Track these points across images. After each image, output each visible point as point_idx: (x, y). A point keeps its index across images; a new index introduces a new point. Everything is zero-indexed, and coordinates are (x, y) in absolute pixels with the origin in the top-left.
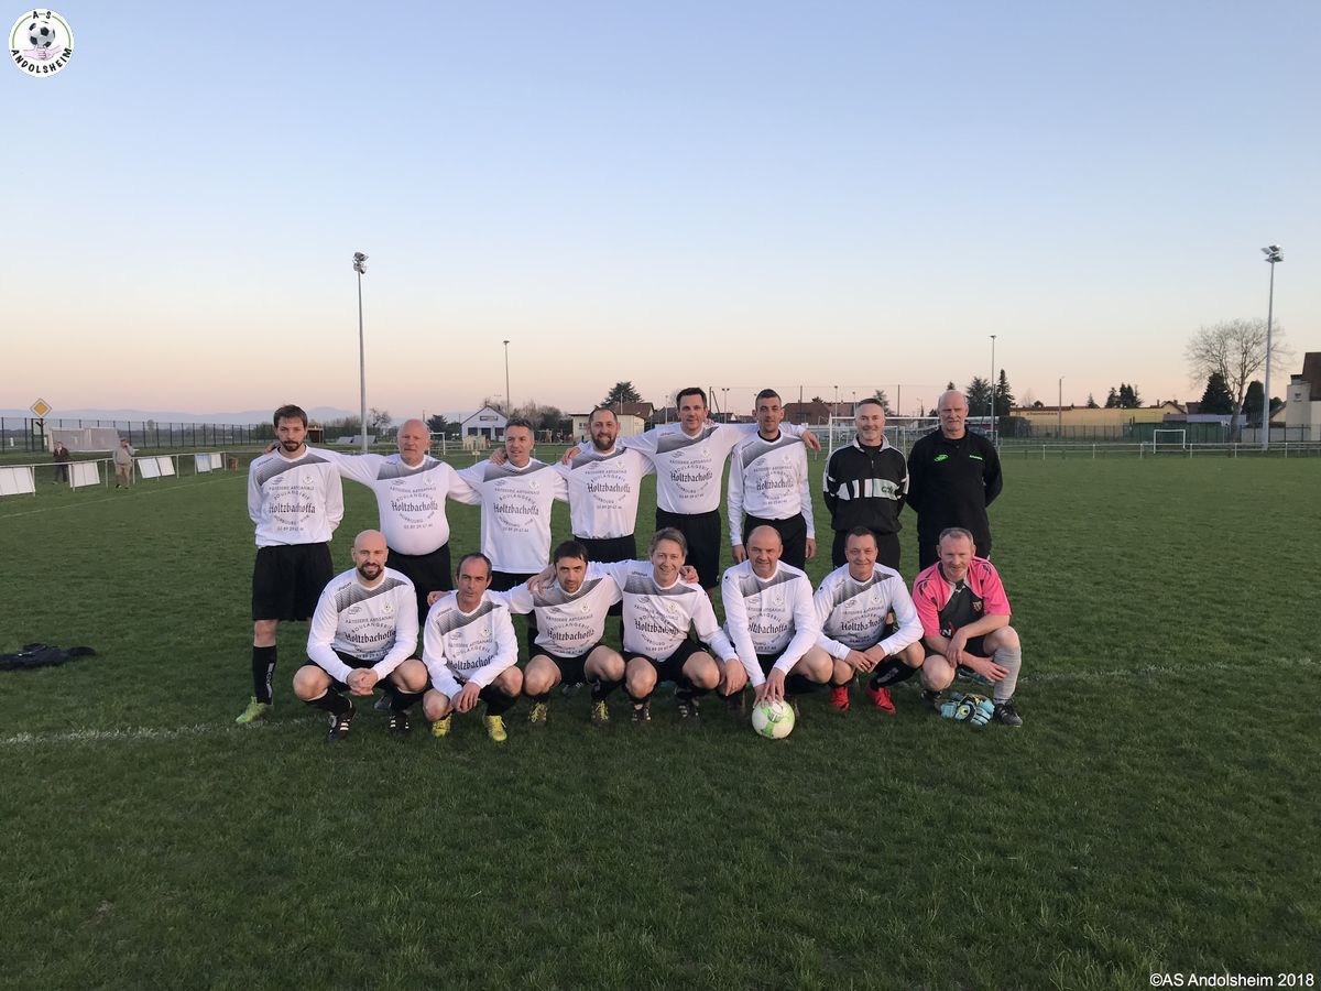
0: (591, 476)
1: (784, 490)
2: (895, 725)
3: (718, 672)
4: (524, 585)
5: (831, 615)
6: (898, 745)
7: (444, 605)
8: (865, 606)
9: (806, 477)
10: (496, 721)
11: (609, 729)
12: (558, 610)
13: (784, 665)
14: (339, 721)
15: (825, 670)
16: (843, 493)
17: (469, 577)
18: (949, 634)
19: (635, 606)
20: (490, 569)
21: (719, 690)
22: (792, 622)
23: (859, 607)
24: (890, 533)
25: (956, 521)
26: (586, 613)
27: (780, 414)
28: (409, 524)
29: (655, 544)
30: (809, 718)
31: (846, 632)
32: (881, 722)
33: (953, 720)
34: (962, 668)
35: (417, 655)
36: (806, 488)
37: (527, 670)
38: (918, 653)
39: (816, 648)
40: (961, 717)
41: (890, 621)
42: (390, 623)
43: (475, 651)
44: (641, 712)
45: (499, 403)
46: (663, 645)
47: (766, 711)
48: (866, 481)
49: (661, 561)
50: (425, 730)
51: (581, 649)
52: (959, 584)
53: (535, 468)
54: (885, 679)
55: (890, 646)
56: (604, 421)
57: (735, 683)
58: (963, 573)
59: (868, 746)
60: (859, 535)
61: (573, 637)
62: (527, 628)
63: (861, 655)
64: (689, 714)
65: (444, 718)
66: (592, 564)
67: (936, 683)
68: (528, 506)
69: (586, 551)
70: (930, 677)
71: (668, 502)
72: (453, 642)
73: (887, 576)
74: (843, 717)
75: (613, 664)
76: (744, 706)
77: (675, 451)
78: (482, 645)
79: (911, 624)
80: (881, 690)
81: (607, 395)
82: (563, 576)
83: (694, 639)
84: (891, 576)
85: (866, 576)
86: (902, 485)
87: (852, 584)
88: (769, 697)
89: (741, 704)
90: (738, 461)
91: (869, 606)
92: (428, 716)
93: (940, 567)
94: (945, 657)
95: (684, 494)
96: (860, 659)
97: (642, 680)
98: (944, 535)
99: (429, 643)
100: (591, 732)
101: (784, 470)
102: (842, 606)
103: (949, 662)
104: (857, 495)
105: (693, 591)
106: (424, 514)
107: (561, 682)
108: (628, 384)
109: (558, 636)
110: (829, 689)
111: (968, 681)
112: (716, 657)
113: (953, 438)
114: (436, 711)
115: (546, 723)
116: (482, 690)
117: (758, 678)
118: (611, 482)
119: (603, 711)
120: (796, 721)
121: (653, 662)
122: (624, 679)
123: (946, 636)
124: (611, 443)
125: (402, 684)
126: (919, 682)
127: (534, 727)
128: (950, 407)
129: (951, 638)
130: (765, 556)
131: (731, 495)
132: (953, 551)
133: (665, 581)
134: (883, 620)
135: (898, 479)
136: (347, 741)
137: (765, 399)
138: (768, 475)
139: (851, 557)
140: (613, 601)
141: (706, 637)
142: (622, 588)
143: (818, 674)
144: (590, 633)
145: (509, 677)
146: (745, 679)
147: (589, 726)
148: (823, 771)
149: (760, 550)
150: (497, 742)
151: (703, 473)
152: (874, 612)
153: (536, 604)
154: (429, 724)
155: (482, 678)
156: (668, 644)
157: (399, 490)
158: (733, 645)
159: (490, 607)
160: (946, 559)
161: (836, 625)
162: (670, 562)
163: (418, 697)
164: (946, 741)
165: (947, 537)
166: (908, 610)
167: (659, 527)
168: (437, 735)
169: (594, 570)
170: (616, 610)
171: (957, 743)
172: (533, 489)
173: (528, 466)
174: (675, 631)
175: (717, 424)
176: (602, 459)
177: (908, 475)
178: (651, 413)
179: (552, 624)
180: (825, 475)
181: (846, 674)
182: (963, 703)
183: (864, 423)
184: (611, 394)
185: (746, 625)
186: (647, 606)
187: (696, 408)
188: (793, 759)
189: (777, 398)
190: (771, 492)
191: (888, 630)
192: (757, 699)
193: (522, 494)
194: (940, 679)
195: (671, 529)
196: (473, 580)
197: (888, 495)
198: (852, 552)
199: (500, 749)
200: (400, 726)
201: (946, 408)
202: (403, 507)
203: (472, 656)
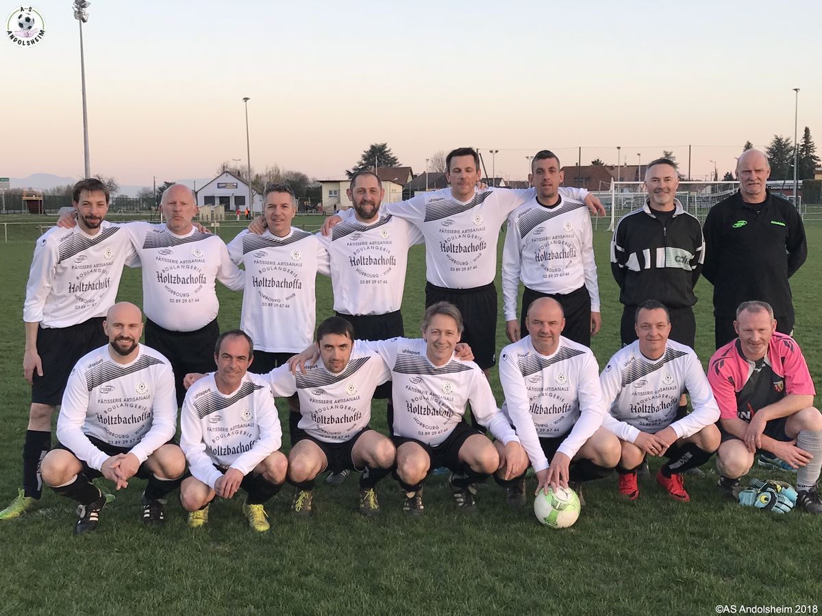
0: (354, 248)
1: (567, 261)
2: (689, 513)
3: (498, 456)
4: (285, 366)
5: (618, 395)
6: (692, 534)
7: (202, 386)
8: (656, 387)
9: (591, 246)
10: (258, 511)
11: (381, 517)
12: (323, 392)
13: (569, 449)
14: (88, 511)
15: (612, 453)
16: (633, 263)
17: (230, 356)
18: (748, 416)
19: (404, 386)
20: (251, 348)
21: (497, 475)
22: (577, 403)
23: (649, 387)
24: (684, 306)
25: (755, 294)
26: (351, 394)
27: (557, 178)
28: (175, 297)
29: (428, 320)
30: (596, 506)
31: (636, 415)
32: (673, 512)
33: (753, 509)
34: (762, 453)
35: (175, 440)
36: (590, 257)
37: (291, 456)
38: (714, 436)
39: (602, 432)
40: (762, 505)
41: (684, 403)
42: (147, 404)
43: (235, 436)
44: (414, 500)
45: (239, 168)
46: (437, 428)
47: (549, 498)
48: (658, 249)
49: (435, 338)
50: (180, 520)
51: (347, 433)
52: (759, 362)
53: (297, 237)
54: (678, 464)
55: (684, 428)
56: (367, 187)
57: (516, 467)
58: (763, 350)
59: (661, 535)
60: (650, 308)
61: (339, 421)
62: (290, 410)
63: (652, 437)
64: (465, 503)
65: (202, 508)
66: (358, 342)
67: (732, 469)
68: (290, 279)
69: (351, 329)
70: (727, 463)
71: (437, 275)
72: (213, 426)
73: (680, 354)
74: (633, 505)
75: (383, 449)
76: (524, 494)
77: (445, 219)
78: (244, 429)
79: (706, 405)
80: (673, 476)
81: (360, 159)
82: (327, 354)
83: (469, 421)
84: (685, 354)
85: (656, 354)
86: (697, 254)
87: (643, 363)
88: (553, 484)
89: (522, 492)
90: (515, 230)
91: (661, 386)
92: (185, 505)
93: (738, 345)
94: (743, 441)
95: (456, 266)
96: (651, 441)
97: (415, 465)
98: (741, 309)
99: (187, 427)
100: (360, 521)
101: (565, 240)
102: (631, 387)
103: (748, 447)
104: (648, 266)
105: (469, 368)
106: (191, 288)
107: (328, 469)
108: (384, 146)
109: (323, 420)
110: (616, 475)
111: (769, 468)
112: (494, 440)
113: (753, 202)
114: (195, 500)
115: (312, 513)
116: (244, 477)
117: (541, 462)
118: (375, 255)
119: (372, 500)
120: (582, 510)
121: (426, 447)
122: (395, 465)
123: (744, 419)
124: (375, 211)
125: (158, 470)
126: (715, 469)
127: (299, 516)
128: (751, 168)
129: (749, 421)
130: (547, 329)
131: (505, 268)
132: (752, 326)
133: (440, 359)
134: (675, 401)
135: (693, 247)
136: (98, 533)
137: (541, 161)
138: (547, 245)
139: (641, 332)
140: (380, 381)
141: (484, 419)
142: (392, 369)
143: (606, 459)
144: (357, 416)
145: (273, 463)
146: (526, 466)
147: (357, 515)
148: (612, 562)
149: (542, 323)
150: (260, 532)
151: (476, 243)
152: (665, 393)
153: (299, 386)
154: (185, 513)
155: (244, 465)
156: (442, 428)
157: (166, 260)
158: (513, 428)
159: (251, 388)
160: (744, 335)
161: (625, 406)
162: (444, 338)
163: (175, 484)
164: (744, 531)
165: (745, 311)
166: (703, 390)
167: (429, 302)
168: (195, 525)
169: (360, 348)
170: (383, 392)
171: (756, 531)
172: (296, 260)
173: (289, 236)
174: (449, 413)
175: (491, 189)
176: (364, 229)
177: (704, 244)
178: (410, 179)
179: (317, 406)
180: (613, 244)
181: (635, 458)
182: (764, 490)
183: (655, 185)
184: (365, 158)
185: (526, 406)
186: (418, 386)
187: (468, 170)
188: (580, 549)
189: (554, 159)
190: (551, 264)
191: (681, 411)
192: (540, 485)
193: (283, 266)
194: (737, 465)
195: (446, 303)
196: (235, 359)
197: (682, 265)
198: (642, 327)
199: (261, 539)
200: (154, 516)
201: (746, 169)
202: (169, 279)
203: (233, 441)
